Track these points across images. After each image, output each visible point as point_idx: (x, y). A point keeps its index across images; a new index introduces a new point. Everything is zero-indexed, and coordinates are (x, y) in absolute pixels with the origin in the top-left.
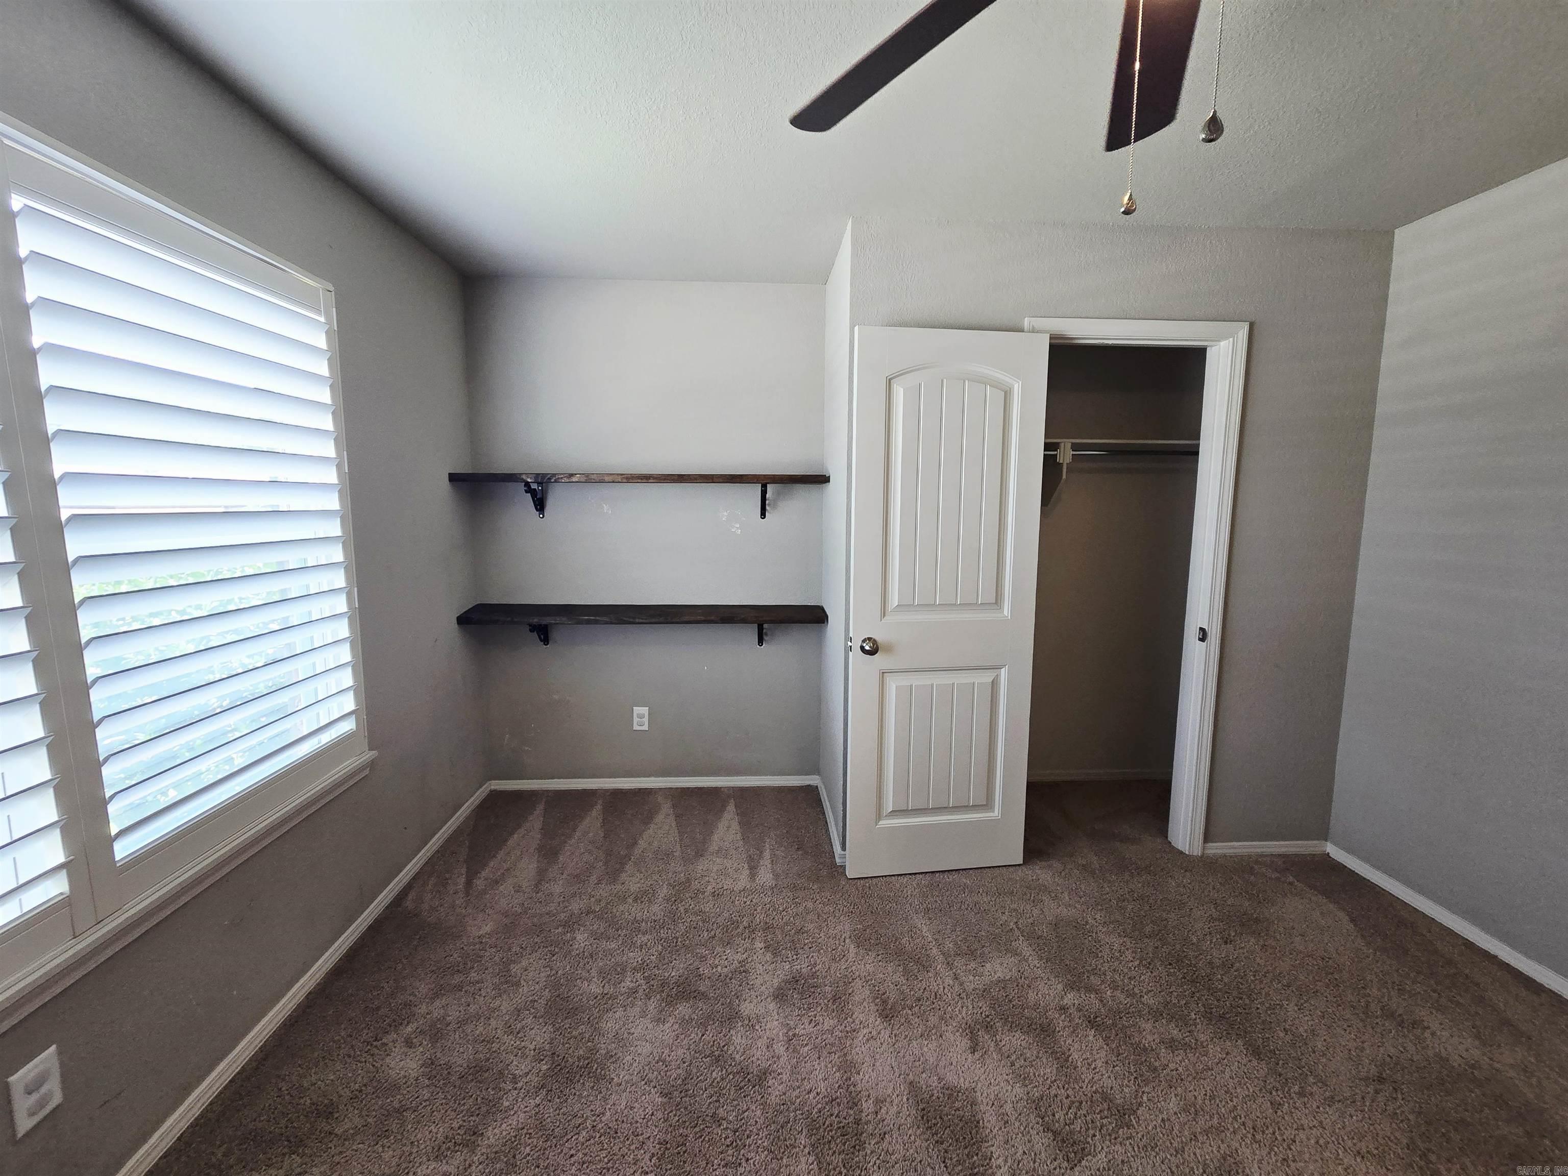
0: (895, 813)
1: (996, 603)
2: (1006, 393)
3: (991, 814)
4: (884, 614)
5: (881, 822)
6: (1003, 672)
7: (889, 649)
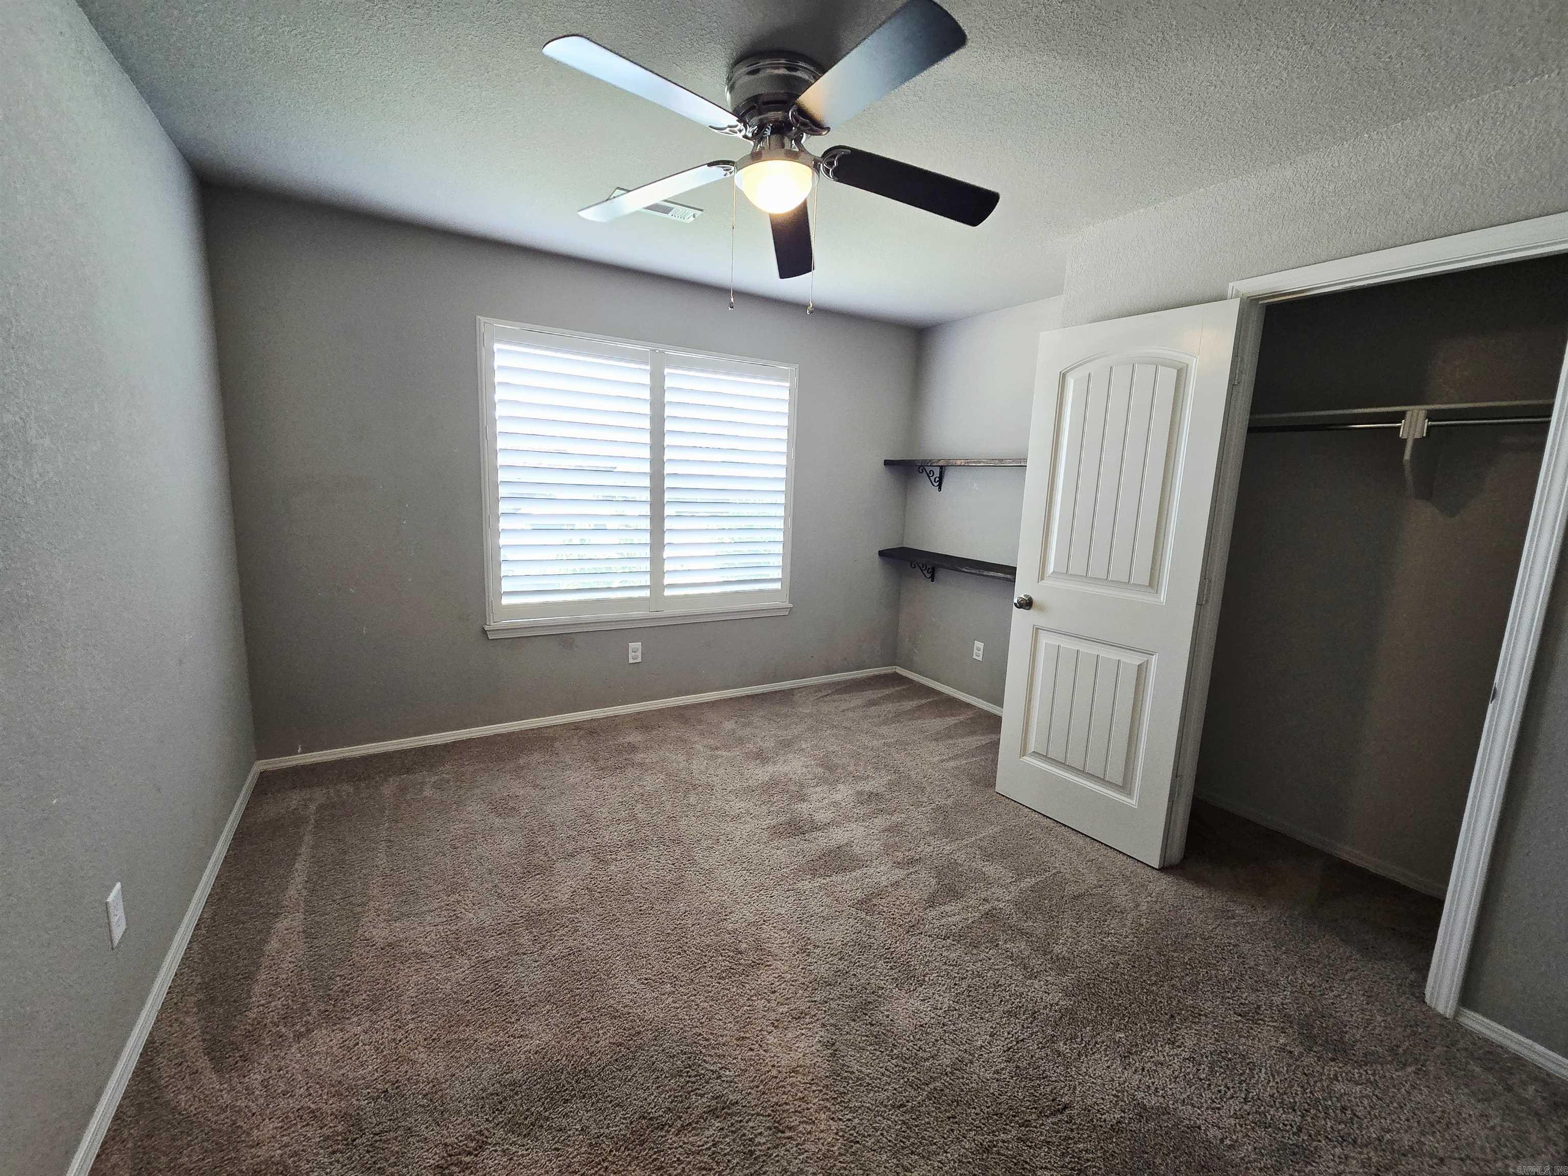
0: (1035, 754)
1: (1151, 585)
2: (1179, 372)
3: (1129, 800)
4: (1042, 577)
5: (1024, 757)
6: (1154, 659)
7: (1042, 609)
